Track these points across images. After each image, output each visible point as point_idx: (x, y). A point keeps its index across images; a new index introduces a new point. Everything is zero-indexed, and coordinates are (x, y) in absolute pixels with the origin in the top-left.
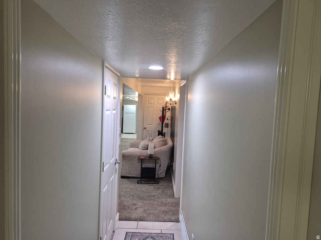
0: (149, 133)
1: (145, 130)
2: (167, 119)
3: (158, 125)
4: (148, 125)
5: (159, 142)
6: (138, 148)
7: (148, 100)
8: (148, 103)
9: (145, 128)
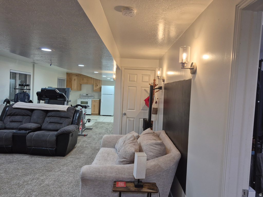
0: (129, 120)
1: (125, 117)
2: (156, 103)
3: (142, 110)
4: (129, 109)
5: (151, 147)
6: (114, 148)
7: (130, 76)
8: (130, 81)
9: (125, 114)
